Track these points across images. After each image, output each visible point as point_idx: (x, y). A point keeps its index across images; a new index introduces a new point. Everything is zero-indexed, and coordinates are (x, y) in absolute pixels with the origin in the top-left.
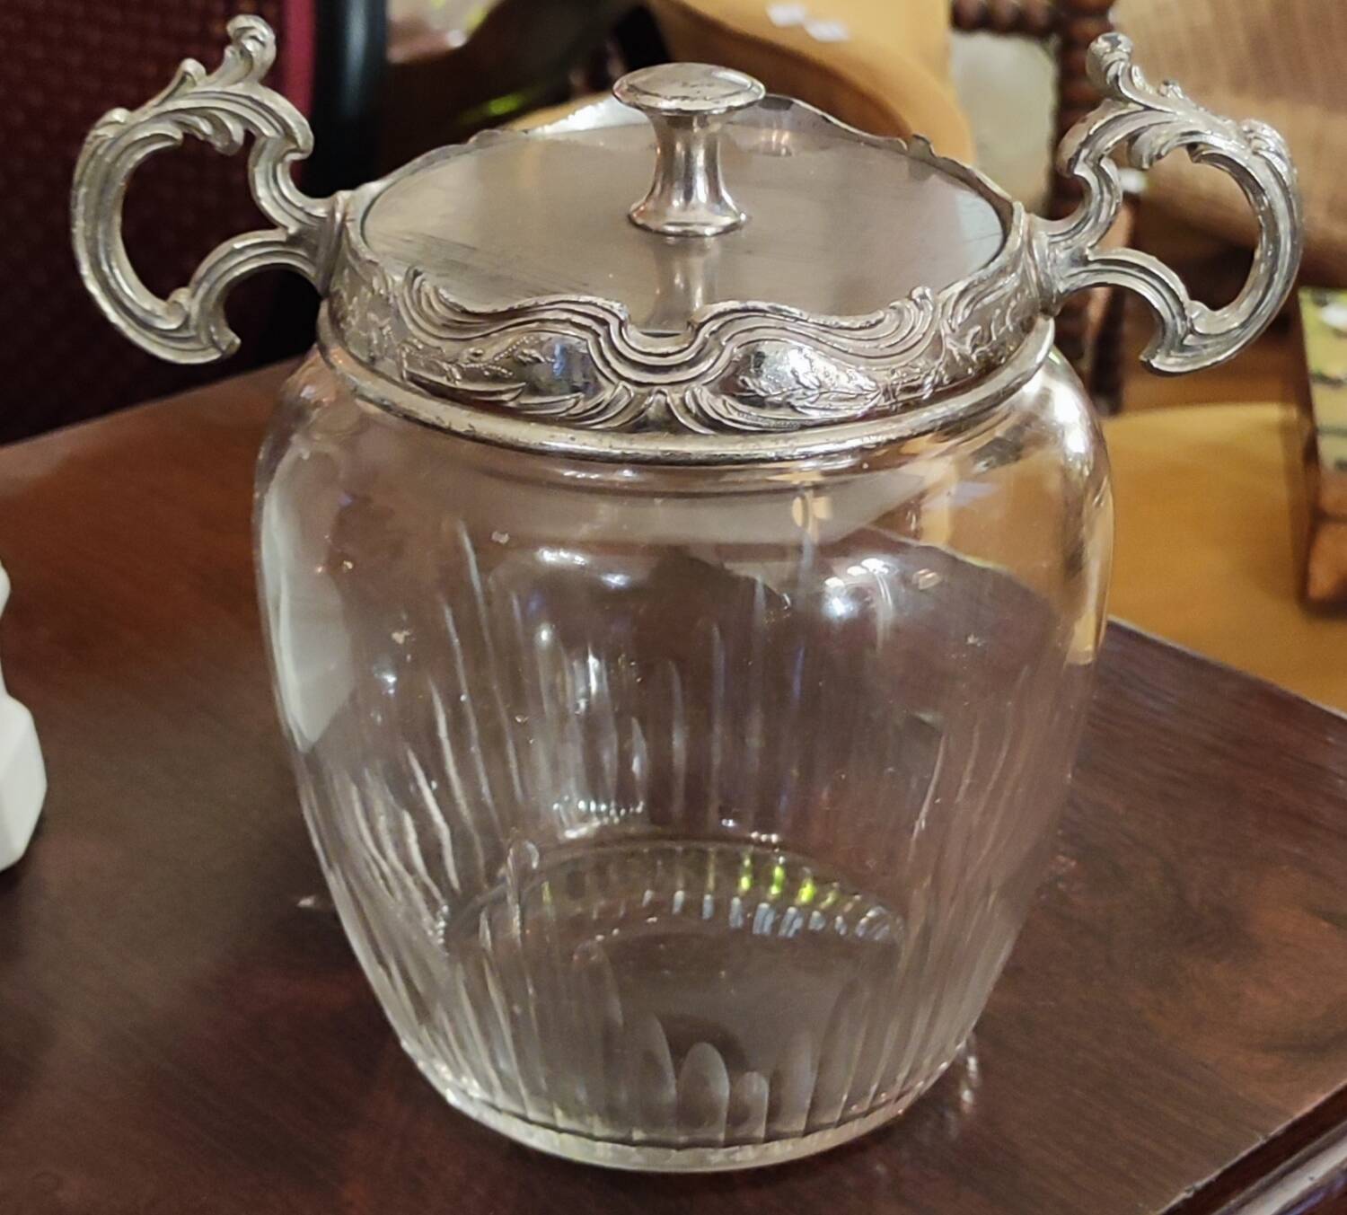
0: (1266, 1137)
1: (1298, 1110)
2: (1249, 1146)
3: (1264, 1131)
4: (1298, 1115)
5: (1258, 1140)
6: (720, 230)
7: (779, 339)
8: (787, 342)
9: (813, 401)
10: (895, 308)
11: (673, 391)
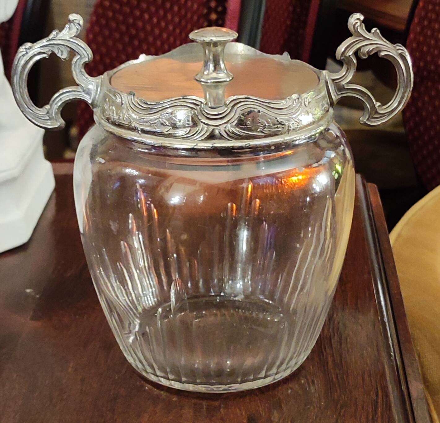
7: (254, 108)
8: (256, 109)
9: (264, 128)
10: (289, 99)
11: (220, 126)
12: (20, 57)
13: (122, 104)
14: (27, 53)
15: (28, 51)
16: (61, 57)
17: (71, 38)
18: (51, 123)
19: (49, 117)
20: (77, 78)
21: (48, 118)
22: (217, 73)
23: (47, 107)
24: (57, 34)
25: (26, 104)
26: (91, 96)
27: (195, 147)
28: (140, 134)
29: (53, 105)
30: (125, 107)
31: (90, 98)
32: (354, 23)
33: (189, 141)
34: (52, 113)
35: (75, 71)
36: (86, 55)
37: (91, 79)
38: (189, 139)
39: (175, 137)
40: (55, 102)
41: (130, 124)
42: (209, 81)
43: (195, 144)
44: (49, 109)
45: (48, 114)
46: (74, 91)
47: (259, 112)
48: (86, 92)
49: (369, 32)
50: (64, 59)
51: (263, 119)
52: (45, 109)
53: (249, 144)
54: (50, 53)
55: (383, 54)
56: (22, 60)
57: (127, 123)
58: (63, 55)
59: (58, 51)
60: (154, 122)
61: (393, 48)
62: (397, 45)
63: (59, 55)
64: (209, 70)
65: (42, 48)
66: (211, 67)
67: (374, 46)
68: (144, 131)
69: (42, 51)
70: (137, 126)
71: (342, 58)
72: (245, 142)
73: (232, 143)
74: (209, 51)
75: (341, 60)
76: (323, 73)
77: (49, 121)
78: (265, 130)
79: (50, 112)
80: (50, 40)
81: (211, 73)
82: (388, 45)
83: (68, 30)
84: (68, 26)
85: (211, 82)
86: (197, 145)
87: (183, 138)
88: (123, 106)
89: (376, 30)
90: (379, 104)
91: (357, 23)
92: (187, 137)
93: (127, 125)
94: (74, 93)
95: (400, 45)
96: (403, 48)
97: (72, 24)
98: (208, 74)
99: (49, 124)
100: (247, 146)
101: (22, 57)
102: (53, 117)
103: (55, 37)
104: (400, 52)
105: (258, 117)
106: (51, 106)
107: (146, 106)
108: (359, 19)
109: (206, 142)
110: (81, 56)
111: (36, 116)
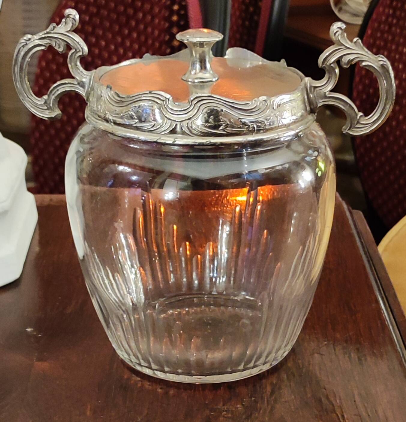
7: (217, 107)
8: (219, 108)
9: (227, 127)
10: (255, 100)
11: (183, 122)
12: (21, 48)
13: (101, 96)
14: (26, 44)
15: (28, 42)
16: (58, 49)
17: (68, 32)
18: (49, 112)
19: (47, 106)
20: (73, 71)
21: (46, 108)
22: (204, 73)
23: (45, 97)
24: (54, 27)
25: (25, 93)
26: (85, 89)
27: (158, 141)
28: (113, 126)
29: (51, 95)
30: (103, 99)
31: (84, 91)
32: (335, 32)
33: (153, 134)
34: (50, 103)
35: (70, 64)
36: (81, 49)
37: (86, 73)
38: (153, 133)
39: (141, 130)
40: (53, 92)
41: (105, 116)
42: (196, 81)
43: (158, 138)
44: (47, 99)
45: (46, 104)
46: (70, 83)
47: (222, 110)
48: (81, 84)
49: (351, 41)
50: (60, 52)
51: (226, 118)
52: (43, 99)
53: (210, 141)
54: (48, 45)
55: (364, 64)
56: (22, 50)
57: (103, 115)
58: (60, 49)
59: (56, 44)
60: (124, 114)
61: (375, 59)
62: (379, 56)
63: (56, 48)
64: (196, 69)
65: (41, 40)
66: (198, 66)
67: (355, 56)
68: (115, 123)
69: (40, 43)
70: (111, 118)
71: (323, 66)
72: (206, 139)
73: (194, 139)
74: (196, 52)
75: (323, 68)
76: (305, 80)
77: (47, 111)
78: (228, 129)
79: (48, 102)
80: (47, 33)
81: (198, 73)
82: (369, 56)
83: (64, 24)
84: (65, 20)
85: (199, 82)
86: (160, 139)
87: (148, 131)
88: (102, 98)
89: (358, 40)
90: (361, 114)
91: (337, 32)
92: (152, 131)
93: (103, 117)
94: (70, 85)
95: (381, 56)
96: (385, 59)
97: (68, 19)
98: (195, 74)
99: (47, 113)
100: (207, 143)
101: (22, 48)
102: (51, 107)
103: (52, 31)
104: (382, 63)
105: (221, 116)
106: (49, 96)
107: (118, 99)
108: (340, 28)
109: (169, 137)
110: (76, 50)
111: (35, 105)
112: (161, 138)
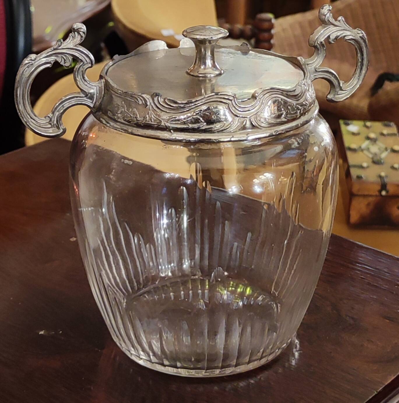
0: (377, 392)
1: (386, 382)
2: (372, 395)
3: (376, 390)
4: (386, 384)
5: (375, 393)
6: (216, 75)
7: (278, 97)
9: (287, 115)
11: (252, 117)
12: (26, 68)
13: (147, 105)
14: (32, 64)
15: (34, 62)
16: (64, 65)
17: (76, 46)
18: (53, 130)
19: (51, 124)
20: (80, 84)
21: (50, 126)
23: (50, 115)
24: (61, 43)
26: (93, 100)
27: (232, 139)
28: (172, 133)
29: (55, 113)
30: (151, 108)
31: (92, 103)
33: (224, 134)
34: (54, 120)
36: (89, 61)
37: (93, 84)
39: (210, 132)
41: (159, 124)
43: (231, 136)
44: (52, 117)
45: (50, 122)
46: (77, 97)
47: (282, 100)
48: (88, 96)
50: (66, 67)
52: (47, 118)
53: (277, 130)
54: (53, 62)
56: (26, 72)
57: (156, 124)
58: (66, 63)
59: (61, 59)
60: (187, 120)
63: (62, 63)
65: (47, 58)
68: (176, 130)
69: (47, 61)
70: (168, 124)
72: (273, 129)
73: (263, 131)
77: (51, 129)
80: (54, 50)
83: (71, 38)
84: (72, 35)
87: (218, 132)
90: (342, 82)
92: (222, 130)
93: (156, 126)
94: (75, 99)
97: (76, 33)
99: (51, 131)
100: (276, 132)
102: (55, 124)
103: (59, 47)
106: (53, 113)
107: (177, 105)
109: (241, 133)
110: (83, 63)
111: (38, 125)
112: (234, 136)
